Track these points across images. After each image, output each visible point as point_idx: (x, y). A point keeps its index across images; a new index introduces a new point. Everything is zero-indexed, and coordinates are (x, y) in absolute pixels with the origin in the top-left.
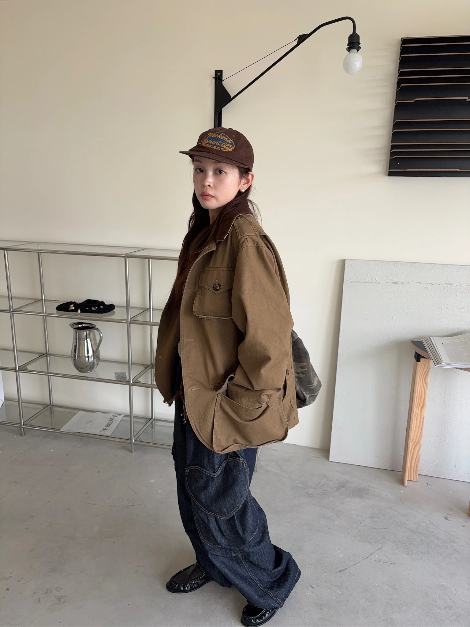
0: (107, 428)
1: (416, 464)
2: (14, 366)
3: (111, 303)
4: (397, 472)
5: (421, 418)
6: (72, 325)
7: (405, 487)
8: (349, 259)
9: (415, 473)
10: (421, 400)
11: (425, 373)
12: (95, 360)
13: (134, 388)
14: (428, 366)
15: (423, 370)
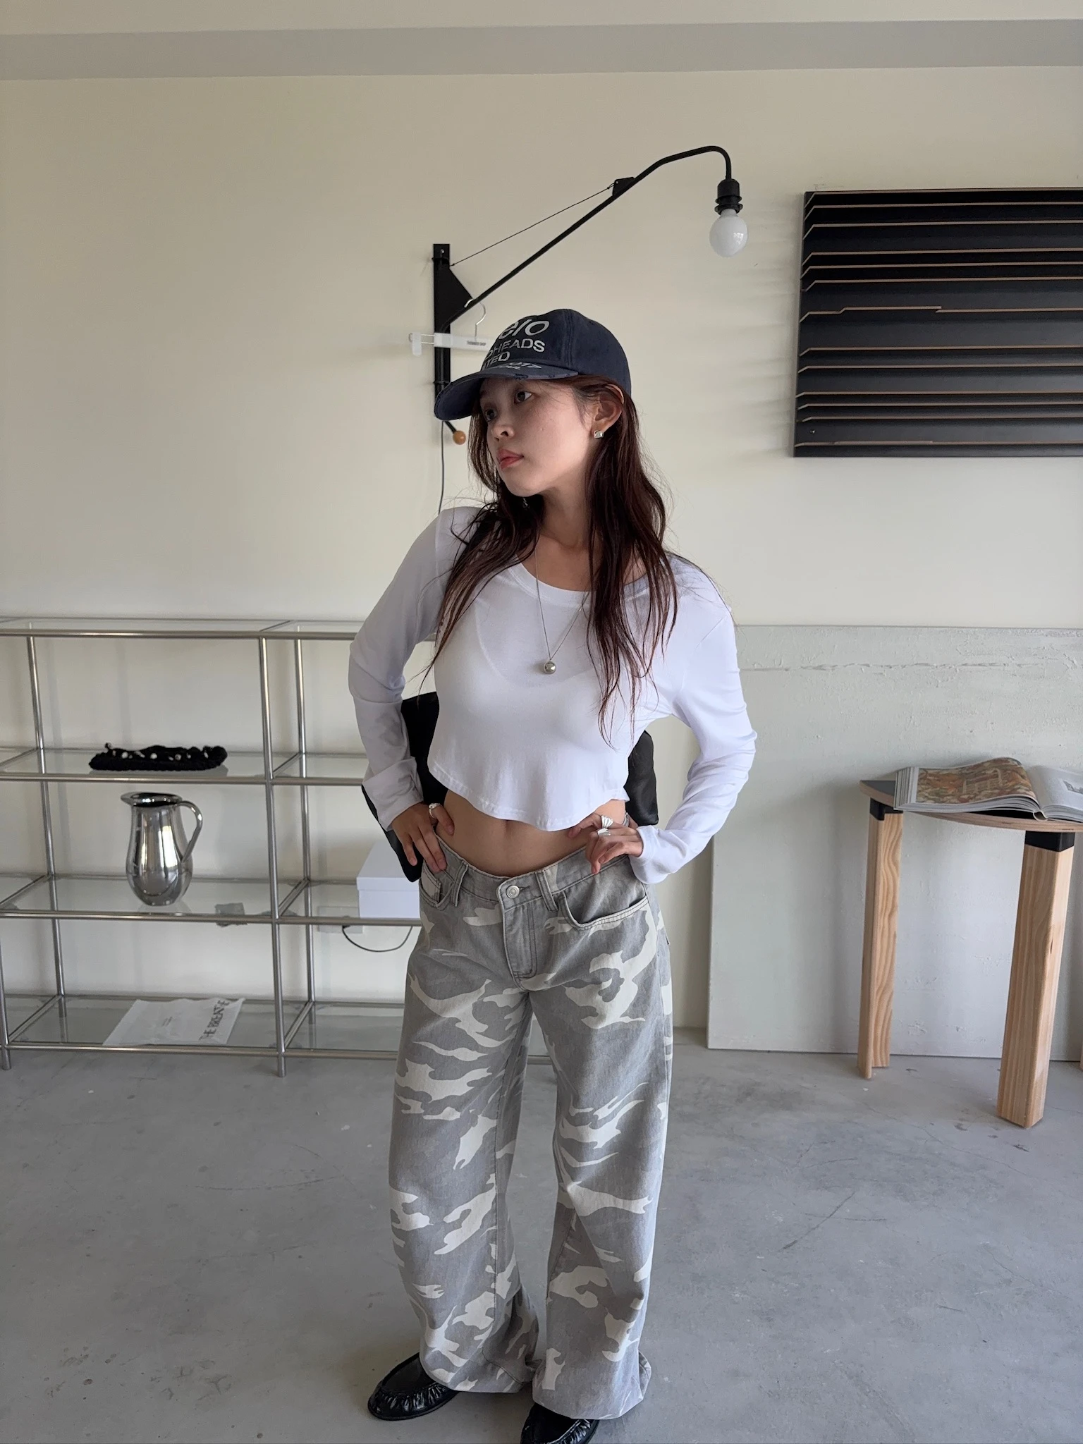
0: (213, 1029)
1: (885, 1032)
3: (212, 746)
4: (847, 1056)
5: (889, 937)
6: (129, 797)
7: (869, 1080)
9: (883, 1050)
10: (887, 900)
11: (893, 841)
12: (184, 875)
13: (283, 929)
14: (898, 828)
15: (889, 837)
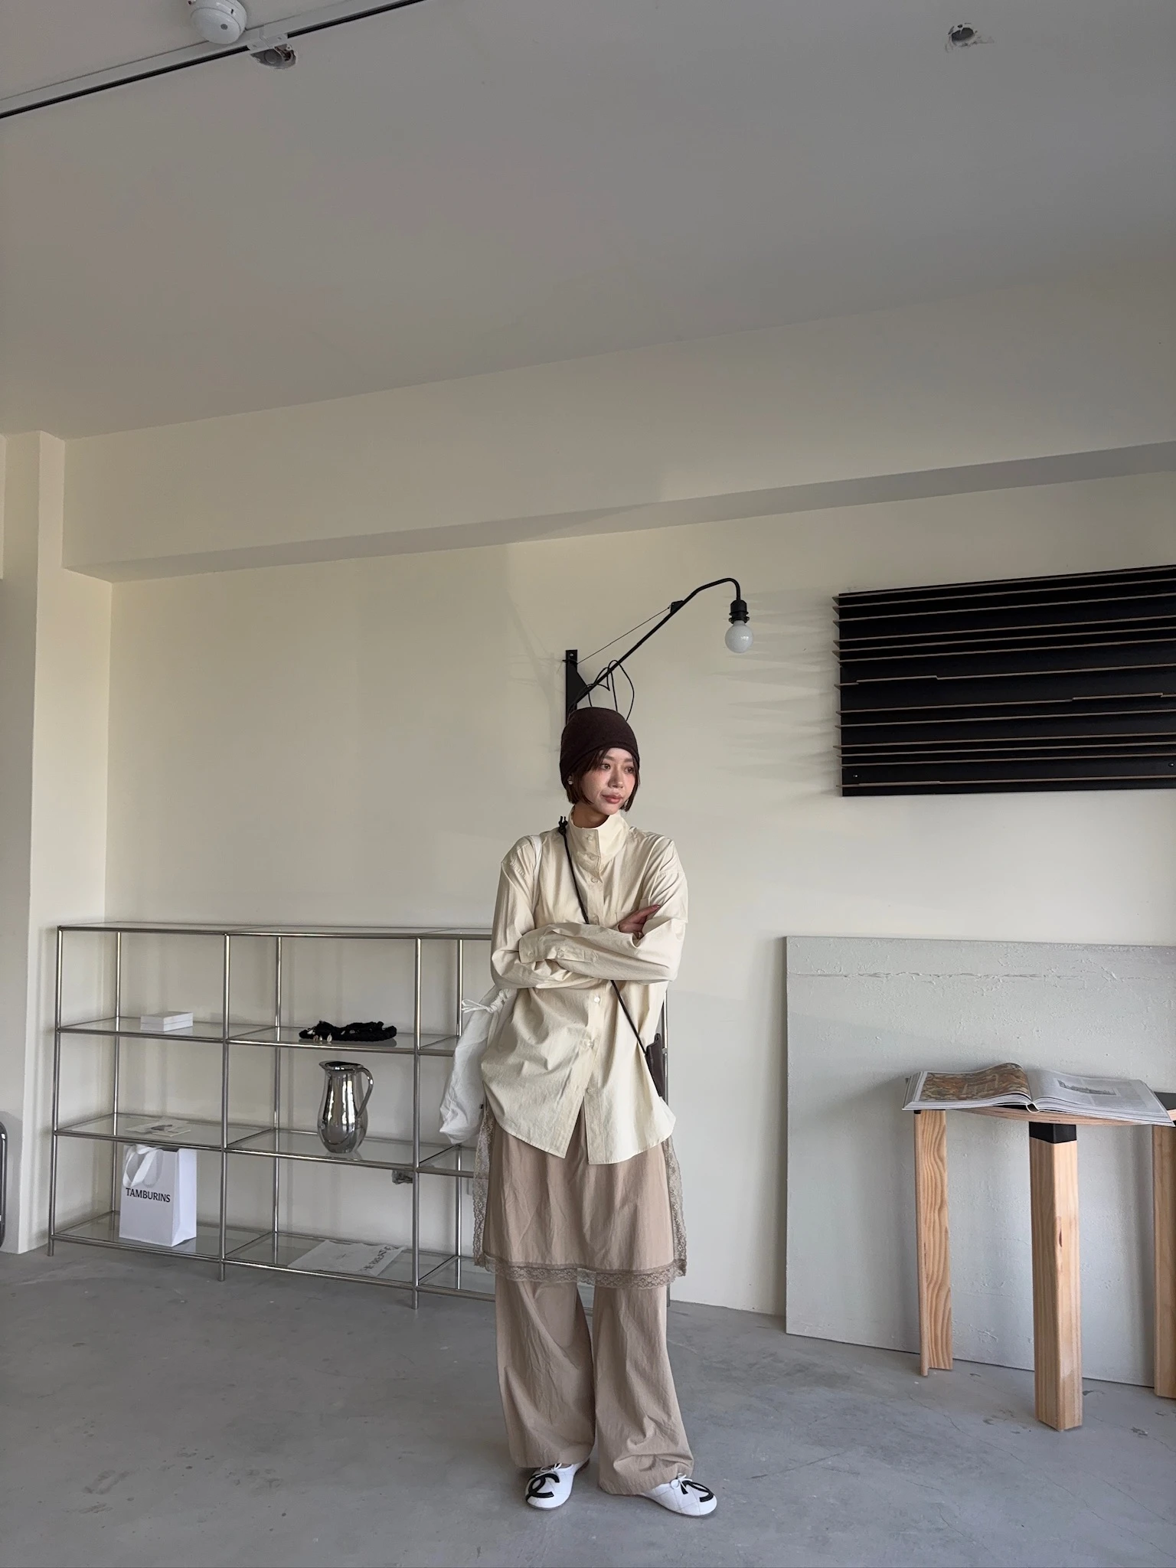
0: (372, 1265)
1: (945, 1330)
2: (220, 1143)
3: (390, 1025)
5: (941, 1232)
6: (324, 1064)
7: (925, 1377)
8: (793, 937)
9: (944, 1347)
10: (934, 1193)
11: (936, 1138)
12: (358, 1131)
13: (423, 1178)
14: (940, 1126)
15: (932, 1135)
